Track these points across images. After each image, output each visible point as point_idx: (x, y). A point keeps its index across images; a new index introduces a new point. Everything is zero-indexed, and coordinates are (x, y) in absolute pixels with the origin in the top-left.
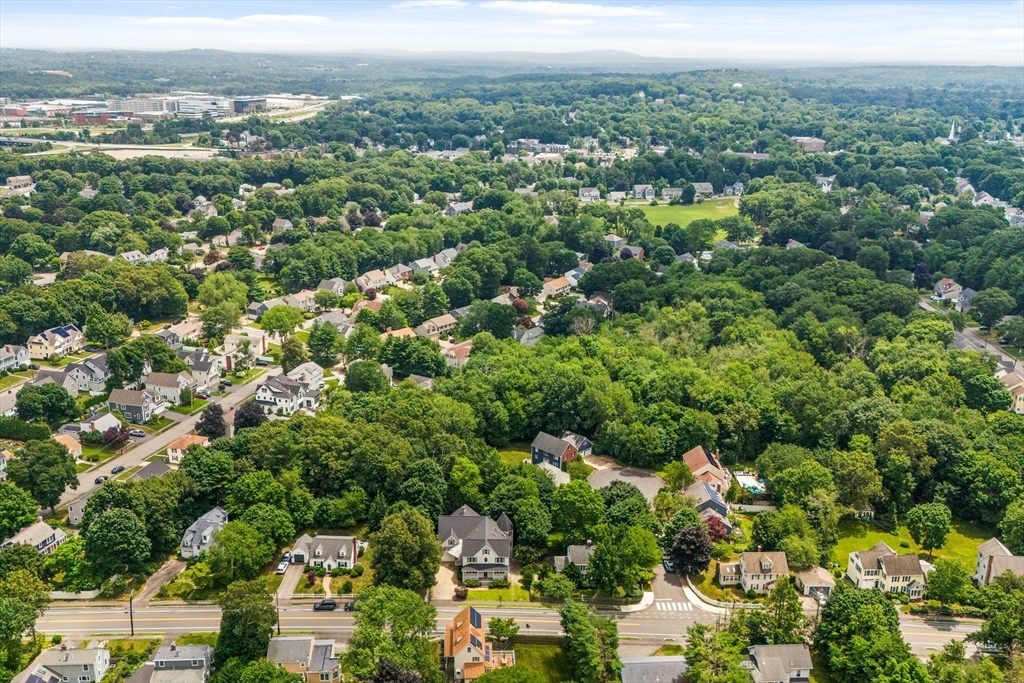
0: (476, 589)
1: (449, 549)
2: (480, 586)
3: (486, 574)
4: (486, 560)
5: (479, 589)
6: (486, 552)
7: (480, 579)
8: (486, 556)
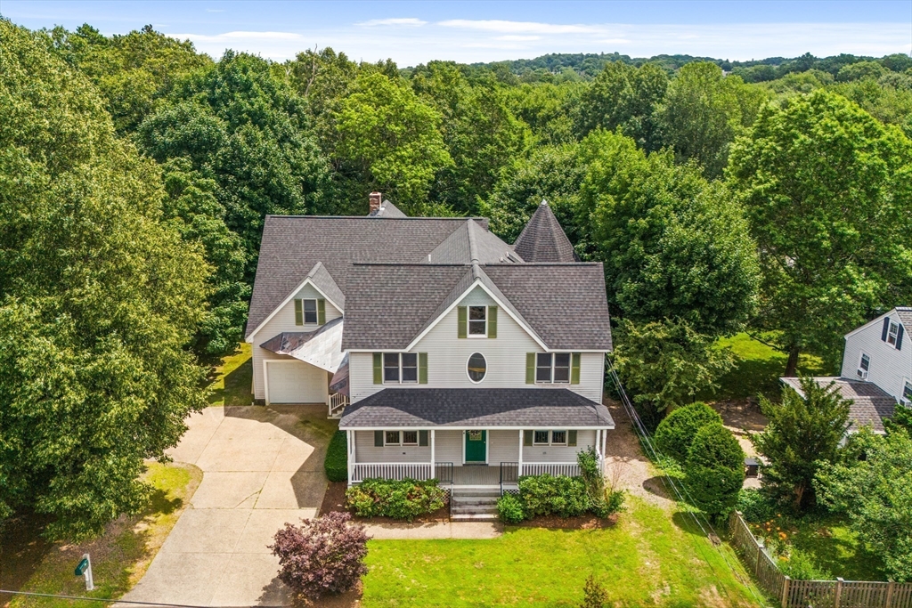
0: (422, 532)
1: (299, 340)
2: (446, 512)
3: (476, 448)
4: (477, 365)
5: (442, 530)
6: (478, 320)
7: (446, 473)
8: (477, 343)
